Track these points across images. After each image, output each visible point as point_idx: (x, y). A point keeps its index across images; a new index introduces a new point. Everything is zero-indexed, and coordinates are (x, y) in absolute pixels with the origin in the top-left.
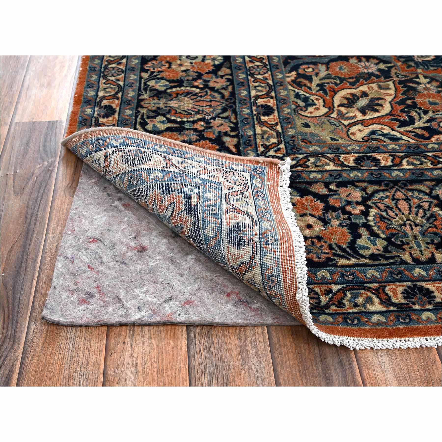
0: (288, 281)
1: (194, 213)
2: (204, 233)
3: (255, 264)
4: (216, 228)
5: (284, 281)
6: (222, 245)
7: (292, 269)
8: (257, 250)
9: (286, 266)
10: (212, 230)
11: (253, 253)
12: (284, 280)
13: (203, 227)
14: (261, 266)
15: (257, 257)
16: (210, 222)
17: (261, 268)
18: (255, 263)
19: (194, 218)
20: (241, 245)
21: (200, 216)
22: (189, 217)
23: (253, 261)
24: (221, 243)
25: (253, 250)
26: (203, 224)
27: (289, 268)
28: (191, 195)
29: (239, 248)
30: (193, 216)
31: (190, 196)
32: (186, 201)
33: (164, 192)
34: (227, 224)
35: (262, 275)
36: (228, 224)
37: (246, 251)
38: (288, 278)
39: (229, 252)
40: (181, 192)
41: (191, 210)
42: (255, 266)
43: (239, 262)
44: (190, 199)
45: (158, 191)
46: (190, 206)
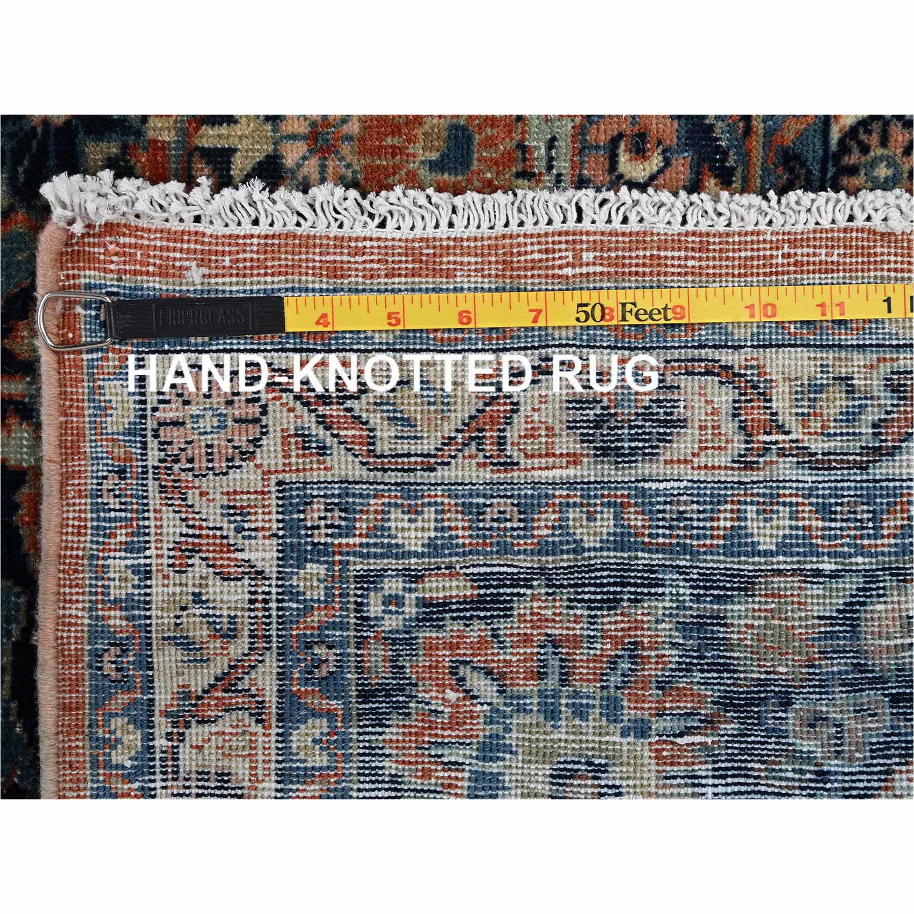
0: (835, 258)
1: (512, 586)
2: (595, 549)
3: (752, 367)
4: (589, 505)
5: (833, 271)
6: (654, 486)
7: (793, 243)
8: (701, 360)
9: (780, 260)
10: (591, 517)
11: (708, 373)
12: (826, 272)
13: (575, 551)
14: (764, 346)
15: (727, 357)
16: (561, 526)
17: (771, 346)
18: (746, 368)
19: (531, 587)
20: (671, 414)
21: (526, 563)
22: (520, 608)
23: (740, 375)
24: (647, 485)
25: (700, 374)
26: (562, 552)
27: (786, 250)
28: (423, 603)
29: (682, 423)
30: (522, 591)
31: (425, 606)
32: (453, 619)
33: (397, 706)
34: (575, 463)
35: (796, 346)
36: (573, 459)
37: (696, 397)
38: (823, 258)
39: (686, 461)
40: (410, 642)
41: (495, 599)
42: (758, 367)
43: (729, 427)
44: (445, 604)
45: (392, 733)
46: (478, 603)
